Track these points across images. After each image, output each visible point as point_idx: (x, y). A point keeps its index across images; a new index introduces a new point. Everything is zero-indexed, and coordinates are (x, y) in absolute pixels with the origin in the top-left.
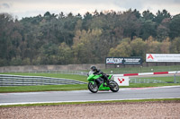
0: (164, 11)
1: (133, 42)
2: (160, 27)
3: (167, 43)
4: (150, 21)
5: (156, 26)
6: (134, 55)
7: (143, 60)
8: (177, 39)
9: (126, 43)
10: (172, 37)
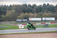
0: (35, 4)
1: (25, 14)
2: (34, 9)
3: (36, 14)
4: (30, 7)
5: (32, 9)
6: (25, 18)
7: (28, 20)
8: (39, 13)
9: (23, 15)
10: (37, 13)
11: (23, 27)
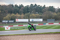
0: (22, 5)
1: (11, 15)
2: (20, 10)
3: (23, 15)
4: (17, 8)
5: (19, 10)
7: (15, 21)
8: (26, 14)
9: (9, 15)
10: (24, 13)
11: (9, 29)
